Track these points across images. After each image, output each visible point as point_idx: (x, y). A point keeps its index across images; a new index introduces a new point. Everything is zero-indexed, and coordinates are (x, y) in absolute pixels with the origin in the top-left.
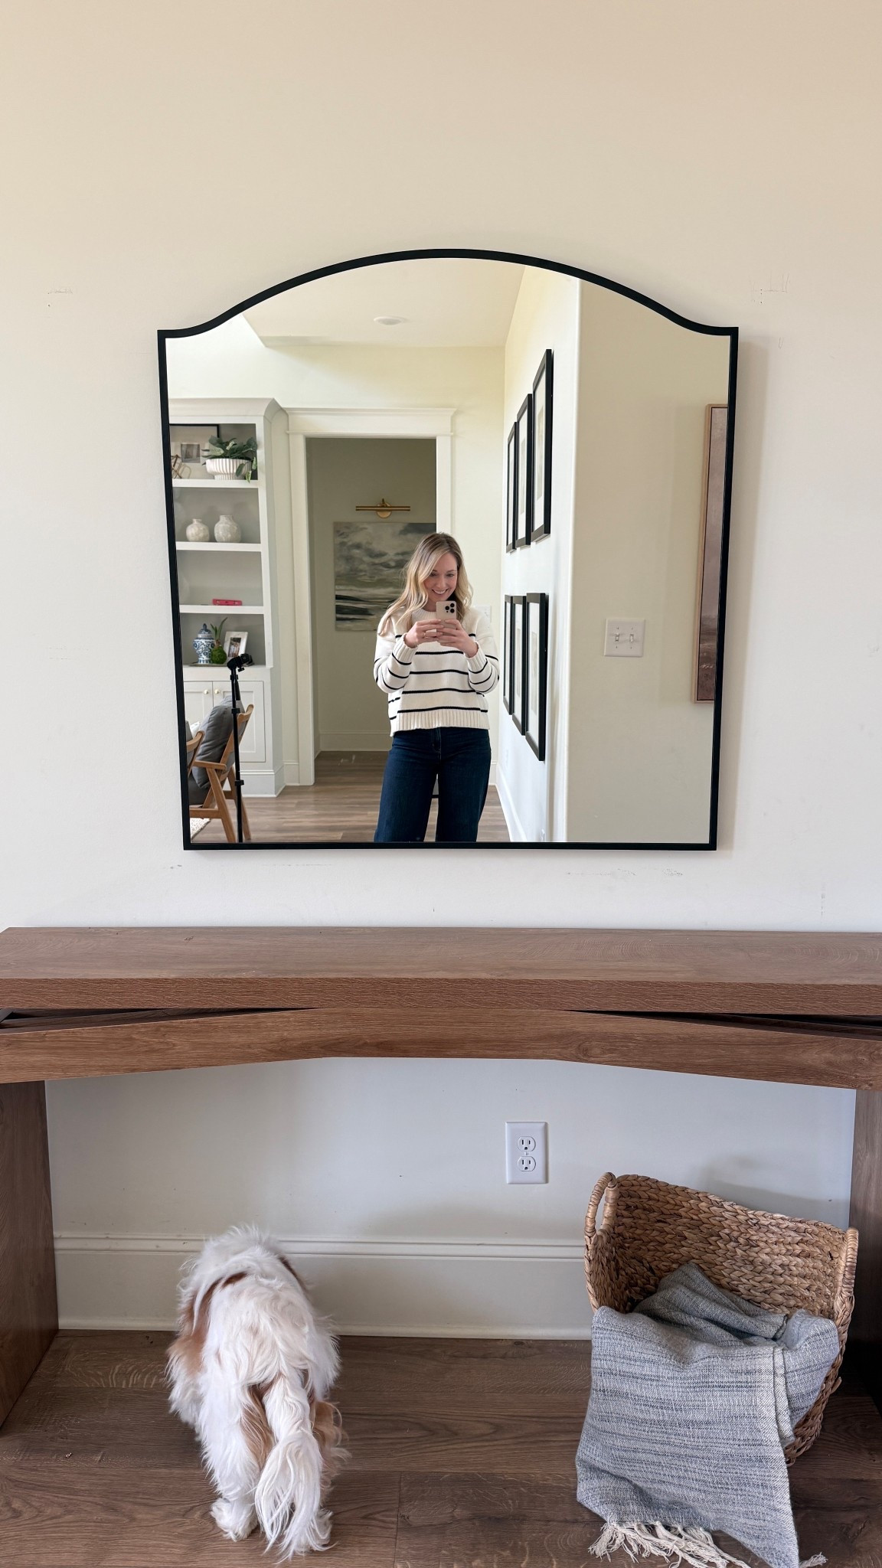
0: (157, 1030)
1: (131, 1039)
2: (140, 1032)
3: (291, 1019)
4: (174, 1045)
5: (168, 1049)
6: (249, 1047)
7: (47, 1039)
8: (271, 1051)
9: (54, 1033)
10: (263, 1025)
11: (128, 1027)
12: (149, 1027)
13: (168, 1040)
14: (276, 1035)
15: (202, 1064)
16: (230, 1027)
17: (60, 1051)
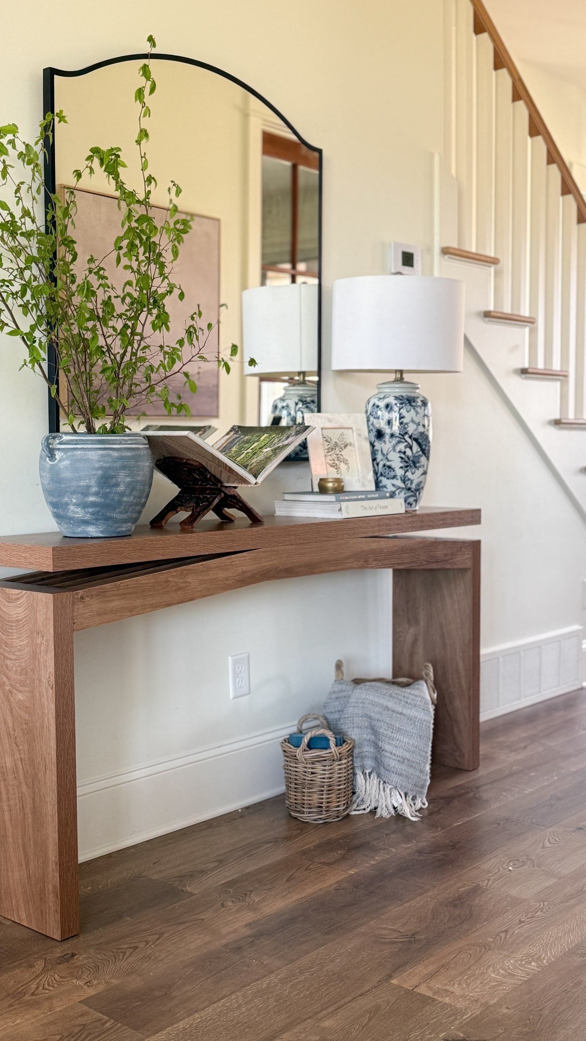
0: (182, 573)
1: (168, 581)
2: (171, 575)
3: (247, 558)
4: (190, 583)
5: (187, 587)
6: (227, 580)
7: (121, 588)
8: (238, 581)
9: (125, 582)
10: (234, 563)
11: (166, 573)
12: (178, 571)
13: (188, 580)
14: (240, 570)
15: (205, 595)
16: (218, 567)
17: (128, 596)
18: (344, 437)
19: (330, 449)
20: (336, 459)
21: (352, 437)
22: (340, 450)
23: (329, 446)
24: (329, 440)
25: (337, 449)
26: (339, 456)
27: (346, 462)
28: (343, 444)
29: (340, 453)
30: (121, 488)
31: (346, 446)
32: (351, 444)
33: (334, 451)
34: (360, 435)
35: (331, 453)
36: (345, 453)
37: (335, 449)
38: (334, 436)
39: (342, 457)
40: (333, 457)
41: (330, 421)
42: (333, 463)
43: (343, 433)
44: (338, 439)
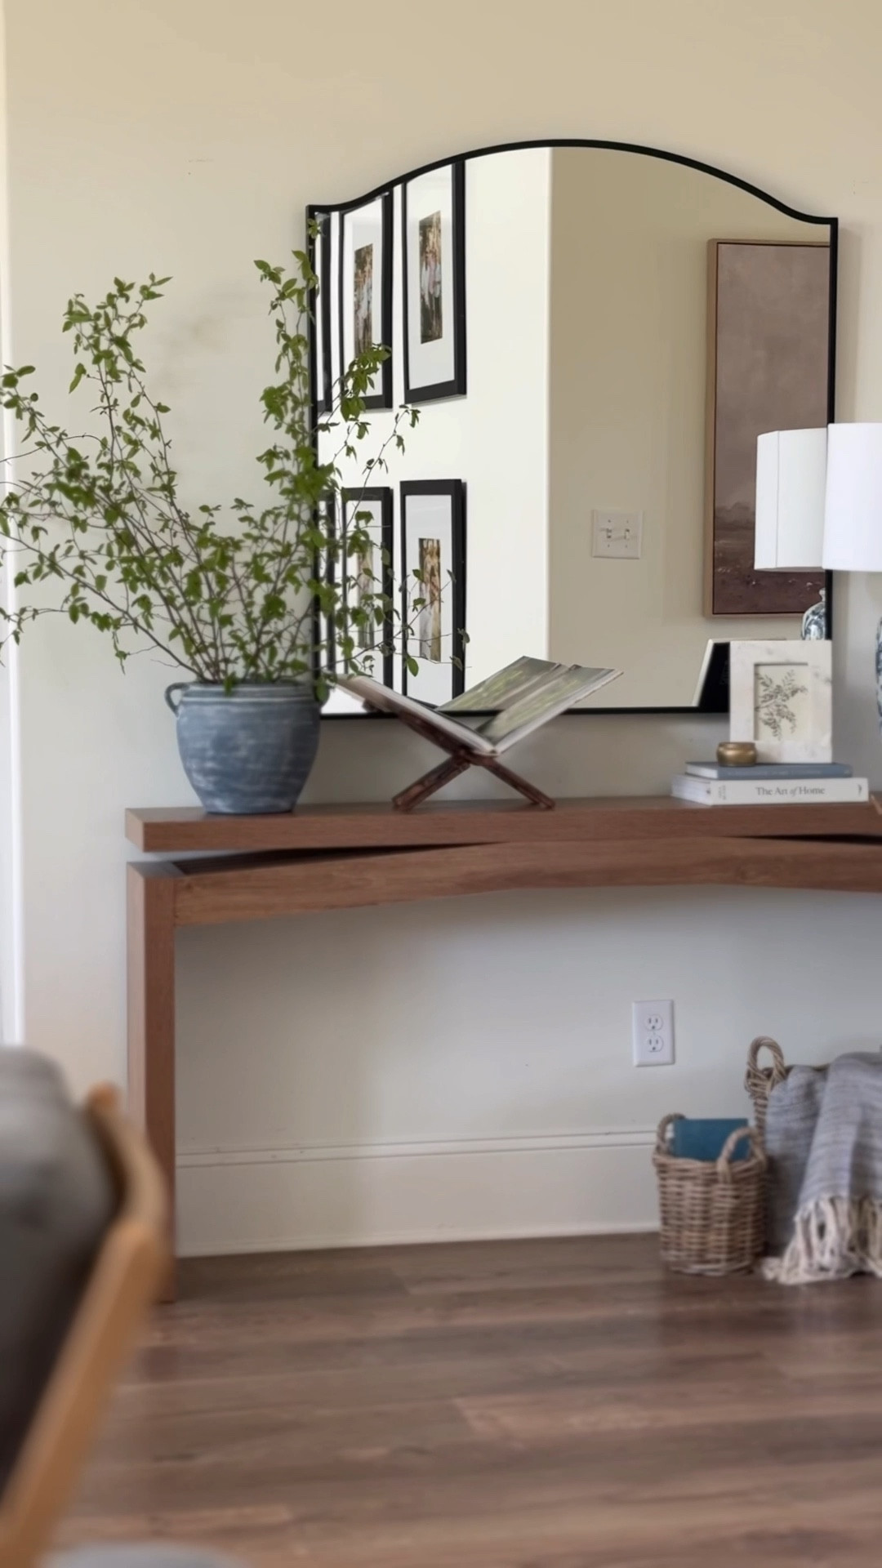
14: (465, 869)
18: (793, 677)
19: (768, 698)
20: (775, 713)
21: (803, 677)
22: (785, 698)
23: (767, 692)
24: (768, 682)
25: (779, 697)
26: (781, 708)
27: (791, 717)
28: (789, 689)
29: (784, 703)
30: (243, 753)
31: (794, 692)
32: (803, 690)
33: (773, 701)
34: (817, 675)
35: (768, 703)
36: (792, 704)
37: (777, 697)
38: (777, 676)
39: (785, 710)
40: (771, 710)
41: (770, 652)
42: (770, 719)
43: (792, 671)
44: (783, 681)
